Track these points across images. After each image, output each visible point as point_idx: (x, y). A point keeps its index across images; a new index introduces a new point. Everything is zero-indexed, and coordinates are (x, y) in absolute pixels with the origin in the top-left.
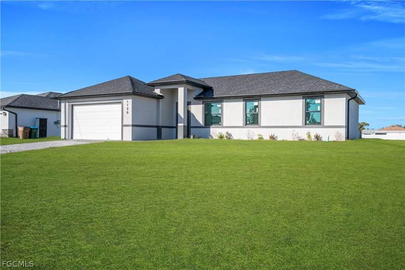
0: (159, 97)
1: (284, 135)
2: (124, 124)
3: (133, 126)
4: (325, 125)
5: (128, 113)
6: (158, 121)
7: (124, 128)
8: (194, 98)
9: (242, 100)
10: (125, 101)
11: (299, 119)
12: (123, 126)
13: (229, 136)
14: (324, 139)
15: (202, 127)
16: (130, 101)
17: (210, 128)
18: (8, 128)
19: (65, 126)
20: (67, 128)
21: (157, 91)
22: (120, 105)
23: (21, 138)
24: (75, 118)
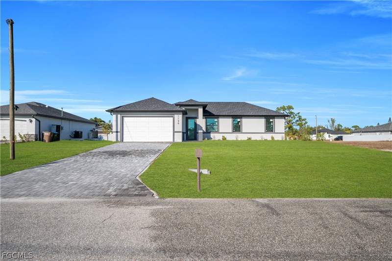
1: (254, 137)
2: (175, 131)
4: (276, 132)
5: (178, 123)
7: (175, 133)
9: (231, 117)
10: (176, 116)
11: (263, 129)
13: (224, 139)
14: (276, 139)
17: (210, 133)
18: (34, 133)
19: (117, 132)
20: (119, 134)
22: (172, 118)
23: (47, 141)
24: (125, 126)
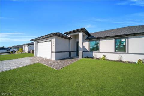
0: (70, 39)
3: (56, 52)
5: (53, 45)
6: (69, 49)
8: (85, 39)
9: (113, 38)
10: (52, 39)
12: (52, 52)
15: (88, 52)
16: (54, 39)
17: (93, 52)
18: (28, 50)
21: (69, 36)
22: (50, 42)
